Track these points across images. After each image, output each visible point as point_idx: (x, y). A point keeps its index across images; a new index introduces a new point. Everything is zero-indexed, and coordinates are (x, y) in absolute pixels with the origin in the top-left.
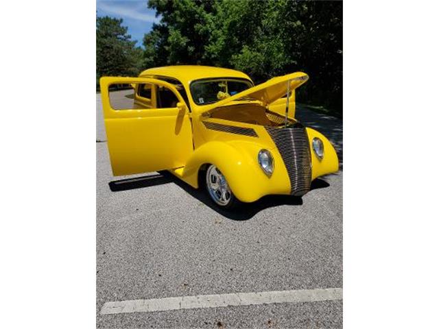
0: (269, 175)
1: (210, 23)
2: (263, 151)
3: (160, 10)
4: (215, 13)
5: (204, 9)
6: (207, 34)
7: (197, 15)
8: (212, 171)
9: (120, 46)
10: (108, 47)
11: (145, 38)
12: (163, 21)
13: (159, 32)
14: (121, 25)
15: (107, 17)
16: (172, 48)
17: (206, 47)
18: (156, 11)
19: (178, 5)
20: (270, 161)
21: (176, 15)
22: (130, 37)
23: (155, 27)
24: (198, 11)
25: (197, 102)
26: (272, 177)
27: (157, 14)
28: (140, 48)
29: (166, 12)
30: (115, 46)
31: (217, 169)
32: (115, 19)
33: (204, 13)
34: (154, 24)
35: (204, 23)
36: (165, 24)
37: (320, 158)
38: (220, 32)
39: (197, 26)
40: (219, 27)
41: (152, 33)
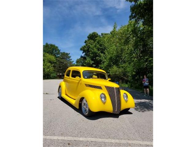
0: (104, 103)
1: (102, 57)
2: (102, 94)
3: (84, 51)
4: (104, 53)
5: (101, 52)
6: (101, 61)
7: (97, 54)
8: (84, 101)
9: (67, 63)
10: (62, 63)
11: (77, 60)
12: (85, 55)
13: (83, 59)
14: (69, 55)
15: (64, 52)
16: (87, 64)
17: (99, 65)
18: (83, 51)
19: (91, 50)
20: (105, 98)
21: (90, 53)
22: (71, 60)
23: (82, 57)
24: (98, 52)
25: (84, 77)
26: (105, 104)
27: (83, 53)
28: (74, 64)
29: (86, 52)
30: (65, 62)
31: (86, 100)
32: (67, 53)
33: (100, 53)
34: (81, 56)
35: (100, 56)
36: (86, 56)
37: (126, 101)
38: (105, 60)
39: (97, 58)
40: (105, 59)
41: (80, 59)
